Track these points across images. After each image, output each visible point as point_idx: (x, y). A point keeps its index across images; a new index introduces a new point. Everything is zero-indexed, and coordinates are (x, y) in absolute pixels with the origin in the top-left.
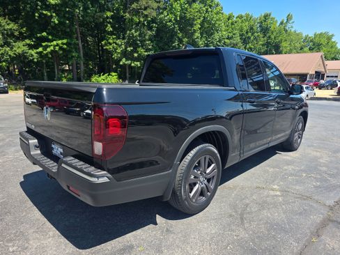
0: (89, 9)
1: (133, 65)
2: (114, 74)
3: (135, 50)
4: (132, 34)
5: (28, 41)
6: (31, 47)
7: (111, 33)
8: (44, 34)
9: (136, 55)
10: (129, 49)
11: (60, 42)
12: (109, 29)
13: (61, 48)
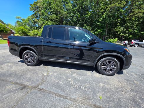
0: (111, 19)
1: (125, 35)
2: (116, 38)
3: (127, 30)
4: (128, 24)
5: (93, 31)
6: (93, 32)
7: (119, 26)
8: (97, 29)
9: (127, 32)
10: (124, 30)
11: (100, 30)
12: (118, 24)
13: (100, 32)
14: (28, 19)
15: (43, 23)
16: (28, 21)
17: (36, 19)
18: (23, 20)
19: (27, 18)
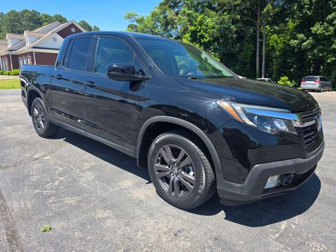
14: (154, 15)
15: (189, 21)
16: (153, 22)
17: (170, 14)
18: (140, 21)
19: (149, 15)
